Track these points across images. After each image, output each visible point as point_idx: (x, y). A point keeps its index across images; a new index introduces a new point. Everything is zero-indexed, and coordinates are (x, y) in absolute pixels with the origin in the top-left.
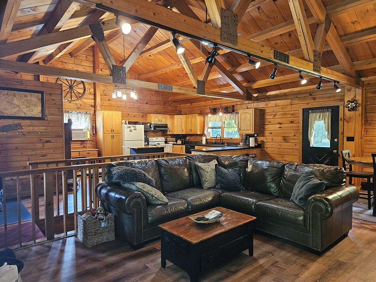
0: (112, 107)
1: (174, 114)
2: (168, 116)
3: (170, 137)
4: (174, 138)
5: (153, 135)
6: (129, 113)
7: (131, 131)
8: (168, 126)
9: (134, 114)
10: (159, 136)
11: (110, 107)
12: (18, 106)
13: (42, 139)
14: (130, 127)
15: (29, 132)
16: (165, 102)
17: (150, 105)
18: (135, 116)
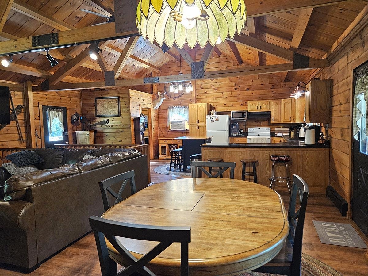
0: (209, 99)
1: (281, 97)
2: (272, 102)
3: (281, 127)
4: (286, 128)
5: (255, 125)
6: (225, 103)
7: (212, 121)
8: (272, 114)
9: (232, 103)
10: (264, 126)
11: (206, 99)
12: (107, 108)
13: (119, 129)
14: (212, 117)
15: (112, 125)
16: (274, 84)
17: (252, 90)
18: (232, 105)
